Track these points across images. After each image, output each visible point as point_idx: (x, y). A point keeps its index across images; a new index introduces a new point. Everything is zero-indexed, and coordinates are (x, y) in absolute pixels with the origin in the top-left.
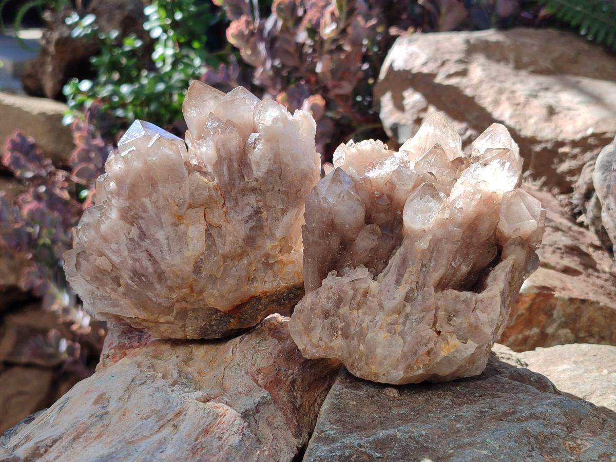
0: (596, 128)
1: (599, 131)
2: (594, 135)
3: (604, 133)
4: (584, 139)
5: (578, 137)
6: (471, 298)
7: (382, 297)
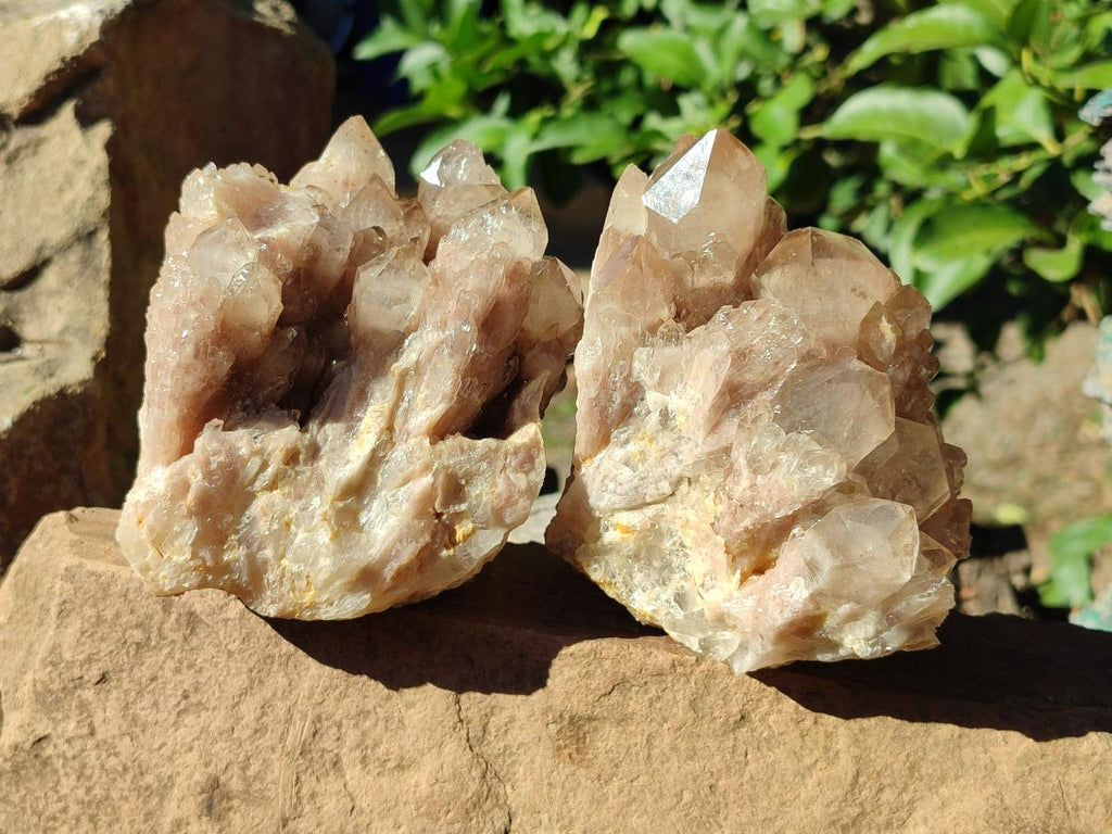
6: (497, 450)
7: (322, 463)
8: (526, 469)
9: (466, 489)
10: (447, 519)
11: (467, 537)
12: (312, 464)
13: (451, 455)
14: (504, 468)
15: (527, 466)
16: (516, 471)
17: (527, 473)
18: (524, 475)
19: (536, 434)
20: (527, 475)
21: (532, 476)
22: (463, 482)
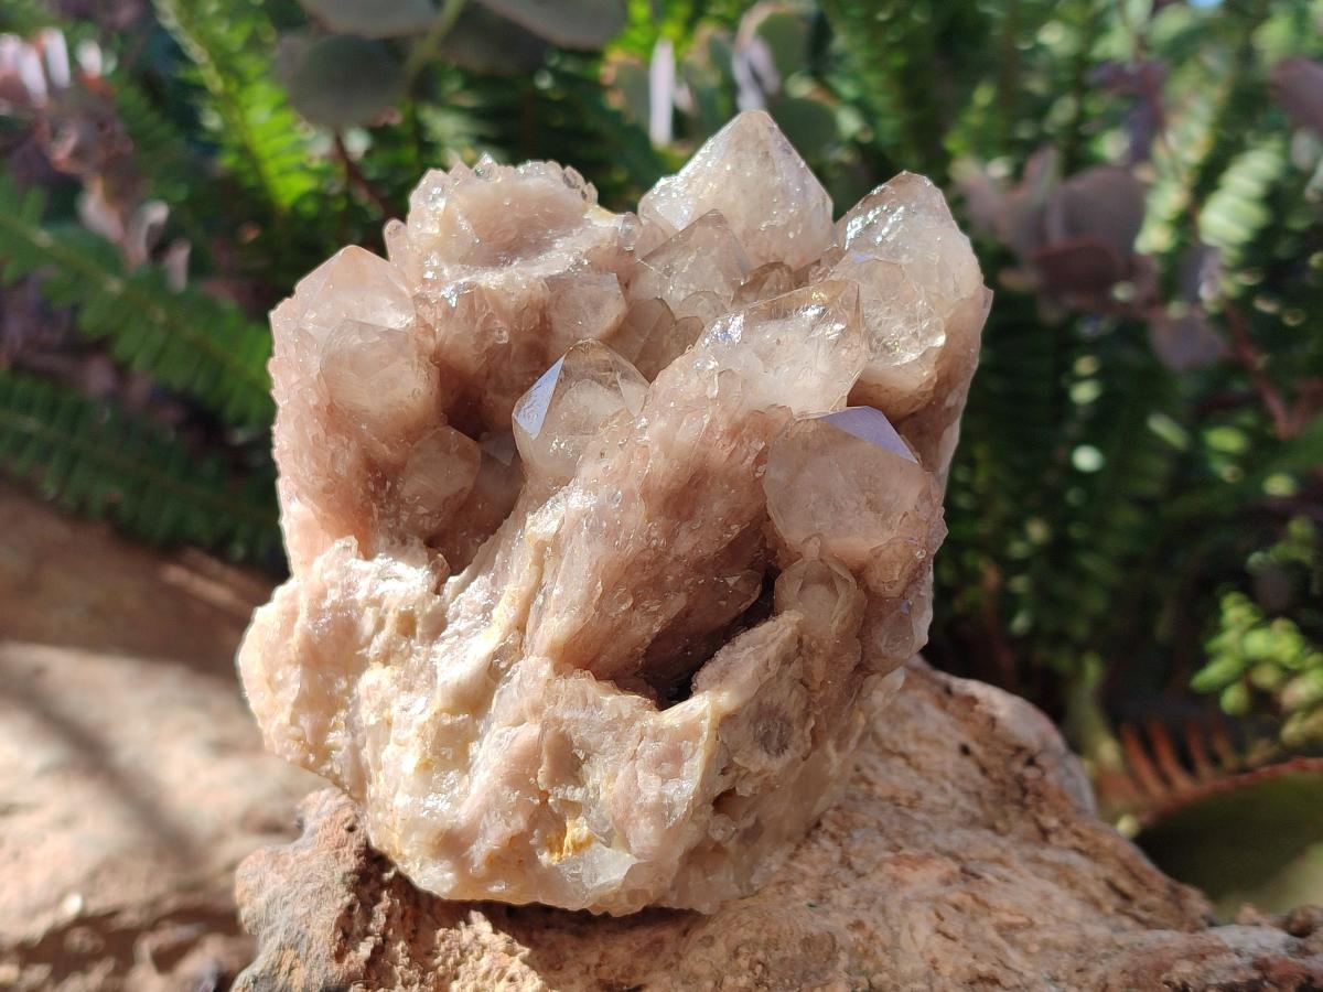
0: (85, 897)
1: (97, 905)
2: (82, 920)
3: (113, 914)
4: (56, 936)
5: (38, 928)
6: (631, 722)
7: (439, 648)
8: (664, 772)
9: (584, 766)
10: (555, 803)
11: (579, 847)
12: (431, 645)
13: (569, 705)
14: (634, 757)
15: (668, 767)
16: (647, 769)
17: (665, 779)
18: (659, 781)
19: (703, 717)
20: (663, 783)
21: (671, 789)
22: (581, 755)
